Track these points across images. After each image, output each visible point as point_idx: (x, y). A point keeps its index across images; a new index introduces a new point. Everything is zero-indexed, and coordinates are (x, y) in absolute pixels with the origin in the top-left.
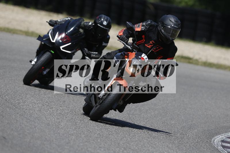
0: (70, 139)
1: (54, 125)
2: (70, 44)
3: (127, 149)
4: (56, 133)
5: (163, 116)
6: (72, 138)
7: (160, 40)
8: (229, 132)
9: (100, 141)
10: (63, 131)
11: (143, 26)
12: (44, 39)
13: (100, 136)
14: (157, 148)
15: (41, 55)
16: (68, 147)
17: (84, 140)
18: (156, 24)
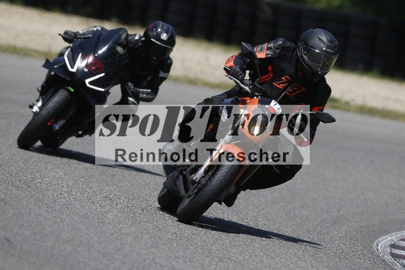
0: (124, 243)
1: (96, 217)
2: (103, 74)
3: (225, 260)
4: (99, 232)
5: (288, 201)
6: (128, 240)
7: (300, 74)
8: (404, 230)
9: (177, 245)
10: (111, 228)
11: (268, 49)
12: (55, 67)
13: (177, 236)
14: (277, 257)
15: (50, 95)
16: (121, 257)
17: (148, 244)
18: (293, 45)
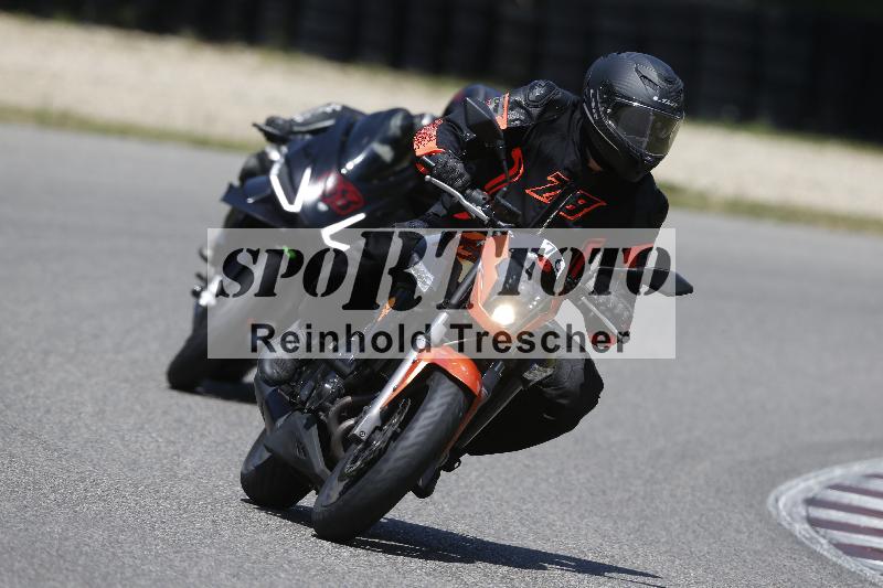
1: (157, 466)
2: (362, 216)
11: (514, 105)
12: (250, 201)
18: (571, 97)
